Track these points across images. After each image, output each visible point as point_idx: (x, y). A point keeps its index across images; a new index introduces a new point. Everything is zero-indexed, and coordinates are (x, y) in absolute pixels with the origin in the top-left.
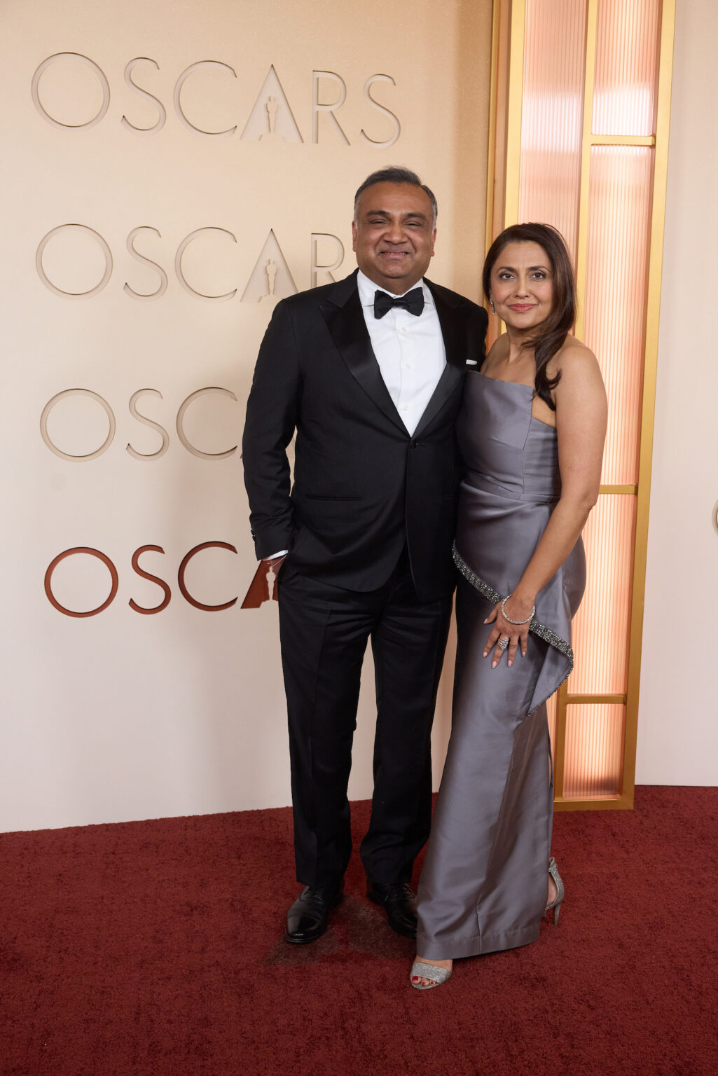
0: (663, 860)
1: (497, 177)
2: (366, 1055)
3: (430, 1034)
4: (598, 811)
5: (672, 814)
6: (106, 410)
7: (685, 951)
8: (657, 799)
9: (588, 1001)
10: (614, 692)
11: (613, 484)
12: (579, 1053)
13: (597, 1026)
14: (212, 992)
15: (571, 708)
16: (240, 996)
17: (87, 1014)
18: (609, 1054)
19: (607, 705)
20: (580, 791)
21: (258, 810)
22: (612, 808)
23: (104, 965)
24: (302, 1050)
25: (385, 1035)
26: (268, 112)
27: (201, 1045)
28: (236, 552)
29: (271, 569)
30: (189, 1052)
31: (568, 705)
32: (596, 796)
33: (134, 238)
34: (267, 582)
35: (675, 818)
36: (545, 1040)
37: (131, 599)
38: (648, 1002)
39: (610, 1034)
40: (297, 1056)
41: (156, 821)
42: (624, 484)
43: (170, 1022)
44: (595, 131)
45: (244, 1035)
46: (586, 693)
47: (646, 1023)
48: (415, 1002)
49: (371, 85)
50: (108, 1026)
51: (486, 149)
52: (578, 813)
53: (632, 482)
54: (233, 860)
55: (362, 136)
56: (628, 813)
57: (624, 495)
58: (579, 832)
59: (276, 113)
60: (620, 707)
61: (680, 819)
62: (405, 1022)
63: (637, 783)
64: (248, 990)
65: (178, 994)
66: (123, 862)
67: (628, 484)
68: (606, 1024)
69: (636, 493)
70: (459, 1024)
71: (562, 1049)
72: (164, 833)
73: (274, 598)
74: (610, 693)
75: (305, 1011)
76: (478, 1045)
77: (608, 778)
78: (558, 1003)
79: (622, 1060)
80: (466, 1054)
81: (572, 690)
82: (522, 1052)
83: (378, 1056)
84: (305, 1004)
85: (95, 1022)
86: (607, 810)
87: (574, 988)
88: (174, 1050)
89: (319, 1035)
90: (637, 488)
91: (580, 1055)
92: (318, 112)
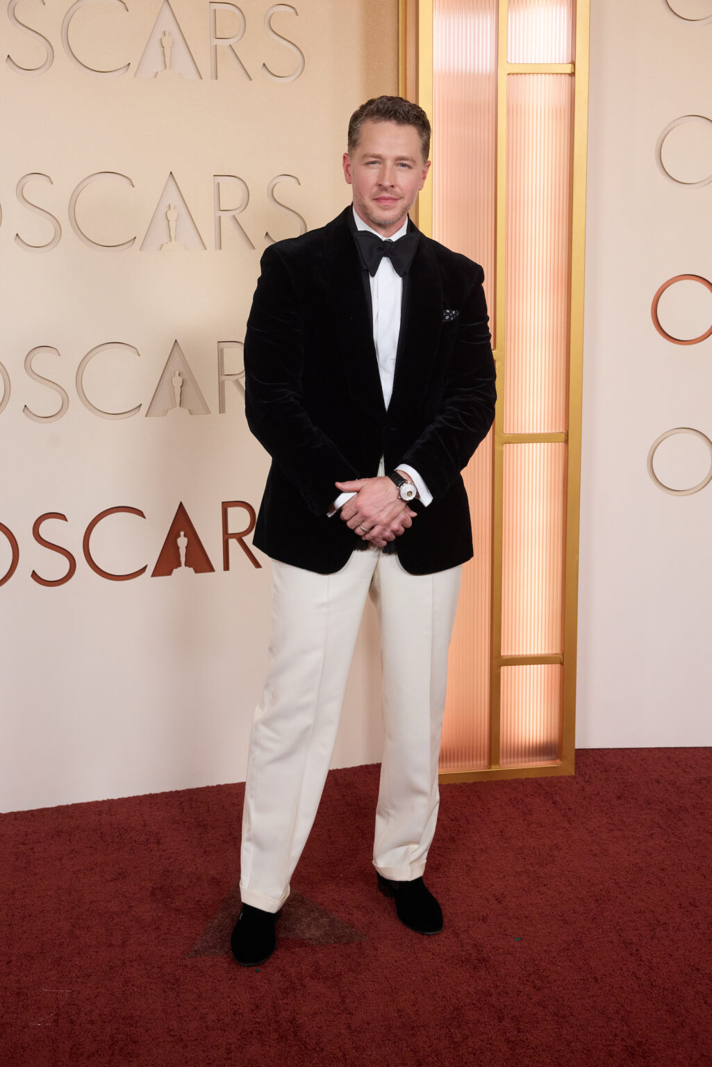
0: (608, 828)
2: (301, 1048)
3: (368, 1024)
4: (537, 778)
5: (616, 779)
6: (1, 371)
7: (634, 924)
8: (600, 763)
9: (533, 981)
10: (550, 652)
11: (542, 432)
12: (525, 1037)
13: (544, 1007)
14: (136, 990)
15: (505, 670)
16: (165, 992)
18: (557, 1036)
19: (543, 665)
20: (522, 758)
21: (176, 791)
22: (551, 775)
23: (19, 964)
24: (233, 1046)
25: (321, 1027)
26: (163, 47)
27: (126, 1045)
28: (144, 517)
29: (182, 533)
30: (113, 1054)
31: (502, 668)
32: (534, 763)
33: (24, 186)
34: (178, 548)
35: (619, 783)
36: (490, 1025)
37: (34, 571)
38: (596, 980)
39: (557, 1016)
40: (229, 1053)
41: (67, 807)
42: (554, 431)
43: (92, 1022)
44: (511, 59)
45: (172, 1033)
46: (521, 654)
47: (595, 1002)
48: (350, 989)
49: (272, 14)
50: (26, 1030)
51: (396, 80)
52: (516, 781)
53: (562, 429)
55: (264, 69)
56: (569, 779)
57: (553, 444)
58: (518, 802)
59: (171, 48)
60: (557, 667)
61: (623, 783)
62: (341, 1012)
63: (578, 746)
64: (174, 984)
65: (99, 993)
66: (34, 853)
67: (557, 431)
68: (554, 1005)
69: (566, 441)
70: (399, 1011)
71: (508, 1034)
72: (76, 819)
73: (186, 565)
74: (546, 652)
75: (235, 1004)
76: (419, 1033)
77: (547, 741)
78: (502, 985)
79: (571, 1042)
80: (407, 1043)
81: (506, 652)
82: (466, 1038)
83: (315, 1049)
84: (235, 998)
85: (12, 1026)
86: (547, 778)
87: (518, 968)
88: (97, 1052)
89: (251, 1030)
90: (567, 435)
91: (527, 1039)
92: (216, 46)
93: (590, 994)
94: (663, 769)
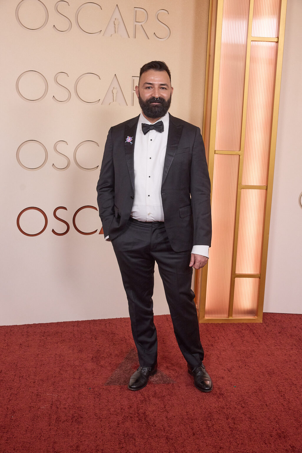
0: (274, 345)
1: (211, 54)
2: (147, 425)
3: (174, 417)
4: (247, 323)
5: (278, 325)
6: (44, 150)
7: (283, 384)
8: (272, 319)
9: (241, 404)
10: (255, 273)
11: (257, 185)
12: (237, 426)
13: (245, 415)
14: (83, 397)
15: (237, 279)
16: (95, 398)
17: (30, 404)
18: (250, 427)
19: (252, 278)
20: (240, 314)
21: (104, 319)
22: (253, 322)
23: (38, 383)
24: (120, 422)
25: (156, 417)
26: (115, 25)
27: (78, 418)
28: (97, 210)
30: (72, 422)
31: (236, 278)
32: (246, 317)
33: (57, 77)
35: (280, 327)
36: (223, 420)
37: (53, 229)
38: (267, 405)
39: (250, 419)
40: (118, 424)
41: (61, 323)
42: (262, 185)
43: (65, 408)
44: (253, 35)
45: (96, 415)
46: (243, 273)
47: (266, 414)
48: (168, 402)
49: (158, 14)
50: (39, 409)
51: (206, 42)
52: (239, 324)
53: (265, 184)
54: (93, 340)
55: (154, 35)
56: (260, 324)
57: (261, 190)
58: (239, 332)
59: (118, 25)
60: (258, 279)
61: (281, 327)
62: (164, 411)
63: (263, 312)
64: (98, 396)
65: (69, 397)
66: (47, 340)
68: (249, 414)
69: (267, 189)
70: (187, 412)
71: (230, 425)
74: (254, 273)
75: (122, 405)
76: (194, 422)
77: (252, 309)
78: (229, 405)
79: (255, 430)
80: (189, 425)
81: (238, 272)
82: (213, 425)
83: (152, 425)
84: (122, 402)
85: (34, 408)
86: (251, 323)
87: (236, 398)
88: (67, 420)
89: (128, 416)
90: (267, 187)
91: (238, 427)
92: (136, 25)
93: (264, 411)
94: (298, 323)
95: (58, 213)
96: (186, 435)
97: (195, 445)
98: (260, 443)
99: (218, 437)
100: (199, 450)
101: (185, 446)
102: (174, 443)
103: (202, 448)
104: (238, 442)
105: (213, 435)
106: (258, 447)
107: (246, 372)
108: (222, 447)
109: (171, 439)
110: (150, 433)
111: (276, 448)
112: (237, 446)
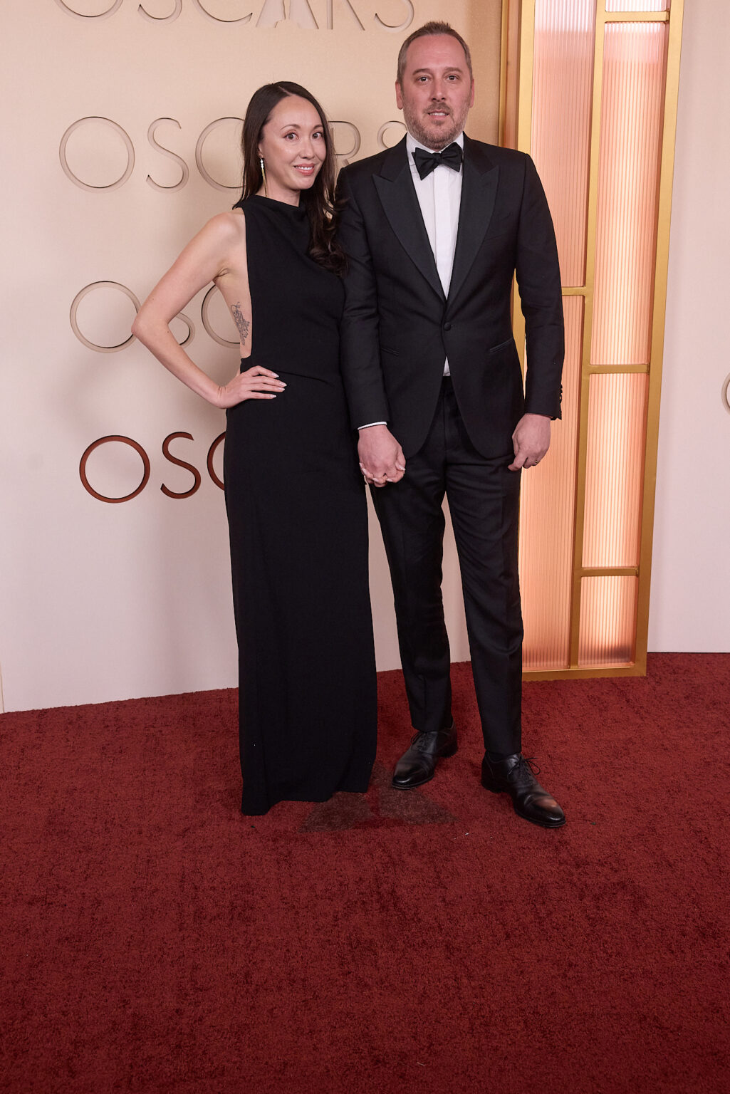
0: (677, 725)
1: (510, 59)
2: (401, 918)
3: (461, 897)
4: (611, 678)
5: (683, 679)
6: (132, 300)
7: (703, 814)
8: (669, 666)
9: (610, 863)
10: (627, 565)
11: (626, 363)
14: (253, 860)
15: (584, 580)
16: (278, 863)
17: (134, 882)
19: (620, 577)
20: (594, 659)
22: (625, 676)
23: (149, 835)
24: (340, 914)
25: (419, 899)
27: (244, 910)
30: (232, 918)
31: (583, 578)
32: (613, 664)
33: (156, 127)
35: (686, 684)
36: (572, 902)
37: (163, 485)
40: (335, 920)
41: (192, 694)
42: (636, 363)
44: (609, 8)
45: (285, 901)
46: (600, 566)
47: (668, 885)
48: (445, 865)
50: (155, 894)
51: (499, 31)
52: (593, 680)
53: (643, 361)
55: (376, 20)
56: (640, 679)
57: (636, 375)
58: (595, 699)
60: (632, 579)
61: (691, 684)
62: (437, 886)
63: (648, 651)
64: (286, 857)
65: (220, 863)
66: (162, 735)
67: (640, 363)
69: (648, 373)
70: (489, 887)
71: (588, 911)
72: (200, 705)
74: (623, 565)
75: (341, 876)
76: (507, 908)
77: (621, 646)
79: (646, 921)
80: (496, 916)
81: (586, 564)
82: (549, 914)
83: (413, 919)
84: (341, 870)
85: (142, 890)
86: (620, 678)
87: (596, 850)
88: (218, 916)
89: (356, 900)
90: (649, 366)
91: (606, 917)
93: (664, 877)
95: (173, 447)
96: (490, 938)
97: (513, 960)
98: (659, 951)
99: (564, 940)
100: (522, 972)
101: (489, 963)
102: (465, 958)
103: (529, 967)
104: (609, 951)
105: (550, 937)
106: (654, 961)
107: (616, 790)
108: (574, 963)
109: (458, 950)
110: (408, 937)
111: (697, 962)
112: (608, 960)
